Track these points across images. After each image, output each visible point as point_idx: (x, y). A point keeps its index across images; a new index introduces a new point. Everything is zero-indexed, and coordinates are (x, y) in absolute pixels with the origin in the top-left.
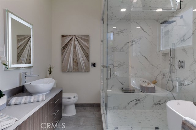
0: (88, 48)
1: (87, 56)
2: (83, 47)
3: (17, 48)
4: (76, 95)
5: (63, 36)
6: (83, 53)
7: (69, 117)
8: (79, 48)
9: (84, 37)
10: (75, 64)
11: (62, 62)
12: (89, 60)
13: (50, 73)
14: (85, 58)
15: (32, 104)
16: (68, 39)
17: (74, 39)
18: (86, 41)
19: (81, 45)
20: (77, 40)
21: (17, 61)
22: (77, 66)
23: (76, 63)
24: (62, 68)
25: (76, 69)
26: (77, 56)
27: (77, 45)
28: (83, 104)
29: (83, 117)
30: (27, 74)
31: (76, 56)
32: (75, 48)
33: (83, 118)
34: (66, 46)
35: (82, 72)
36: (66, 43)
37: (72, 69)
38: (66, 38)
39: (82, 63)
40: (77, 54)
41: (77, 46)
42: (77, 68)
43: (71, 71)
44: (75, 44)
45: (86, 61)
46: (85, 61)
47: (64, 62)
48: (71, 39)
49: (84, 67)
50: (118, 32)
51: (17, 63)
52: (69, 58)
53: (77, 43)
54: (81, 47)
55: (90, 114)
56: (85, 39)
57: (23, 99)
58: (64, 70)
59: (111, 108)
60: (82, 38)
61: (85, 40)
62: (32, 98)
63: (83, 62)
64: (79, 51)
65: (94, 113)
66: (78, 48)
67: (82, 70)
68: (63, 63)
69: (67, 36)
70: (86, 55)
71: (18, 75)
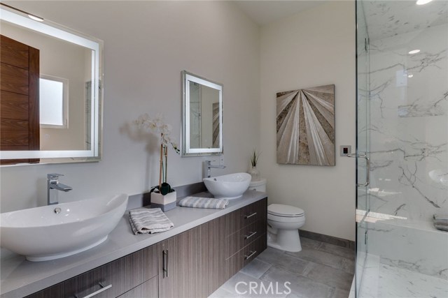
0: (333, 114)
1: (330, 132)
2: (319, 112)
3: (212, 124)
4: (301, 211)
5: (279, 95)
6: (320, 125)
7: (286, 252)
8: (312, 116)
9: (322, 91)
10: (302, 148)
11: (278, 144)
12: (333, 141)
13: (254, 164)
14: (324, 135)
15: (194, 210)
16: (289, 99)
17: (301, 98)
18: (327, 97)
19: (315, 107)
20: (308, 99)
21: (214, 143)
22: (307, 153)
23: (305, 146)
24: (278, 155)
25: (304, 160)
26: (308, 132)
27: (307, 108)
28: (320, 235)
29: (313, 261)
30: (211, 163)
31: (305, 131)
32: (302, 114)
33: (311, 263)
34: (285, 112)
35: (317, 165)
36: (284, 108)
37: (297, 158)
38: (285, 98)
39: (318, 147)
40: (307, 127)
41: (308, 110)
42: (306, 156)
43: (294, 162)
44: (303, 108)
45: (327, 141)
46: (325, 143)
47: (281, 144)
48: (294, 99)
49: (323, 156)
50: (419, 63)
51: (213, 147)
52: (291, 136)
53: (306, 104)
54: (316, 112)
55: (330, 260)
56: (324, 94)
57: (197, 201)
58: (282, 160)
59: (391, 261)
60: (316, 94)
61: (324, 96)
62: (208, 202)
63: (320, 144)
64: (311, 122)
65: (341, 262)
66: (309, 113)
67: (317, 161)
68: (280, 146)
69: (286, 93)
70: (326, 129)
71: (201, 164)
